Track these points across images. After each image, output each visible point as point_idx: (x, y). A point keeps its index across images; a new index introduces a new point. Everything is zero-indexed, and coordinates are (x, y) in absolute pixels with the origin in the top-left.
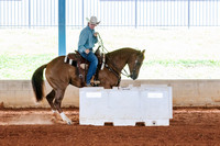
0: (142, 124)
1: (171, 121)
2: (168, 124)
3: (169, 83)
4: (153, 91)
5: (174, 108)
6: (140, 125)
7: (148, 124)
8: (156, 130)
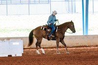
0: (11, 56)
1: (23, 54)
2: (21, 55)
3: (22, 38)
4: (15, 42)
5: (24, 49)
6: (10, 56)
7: (13, 55)
8: (17, 58)
